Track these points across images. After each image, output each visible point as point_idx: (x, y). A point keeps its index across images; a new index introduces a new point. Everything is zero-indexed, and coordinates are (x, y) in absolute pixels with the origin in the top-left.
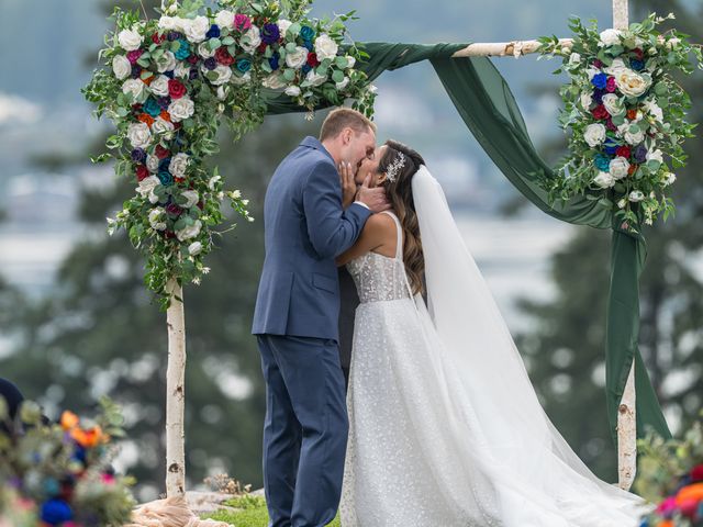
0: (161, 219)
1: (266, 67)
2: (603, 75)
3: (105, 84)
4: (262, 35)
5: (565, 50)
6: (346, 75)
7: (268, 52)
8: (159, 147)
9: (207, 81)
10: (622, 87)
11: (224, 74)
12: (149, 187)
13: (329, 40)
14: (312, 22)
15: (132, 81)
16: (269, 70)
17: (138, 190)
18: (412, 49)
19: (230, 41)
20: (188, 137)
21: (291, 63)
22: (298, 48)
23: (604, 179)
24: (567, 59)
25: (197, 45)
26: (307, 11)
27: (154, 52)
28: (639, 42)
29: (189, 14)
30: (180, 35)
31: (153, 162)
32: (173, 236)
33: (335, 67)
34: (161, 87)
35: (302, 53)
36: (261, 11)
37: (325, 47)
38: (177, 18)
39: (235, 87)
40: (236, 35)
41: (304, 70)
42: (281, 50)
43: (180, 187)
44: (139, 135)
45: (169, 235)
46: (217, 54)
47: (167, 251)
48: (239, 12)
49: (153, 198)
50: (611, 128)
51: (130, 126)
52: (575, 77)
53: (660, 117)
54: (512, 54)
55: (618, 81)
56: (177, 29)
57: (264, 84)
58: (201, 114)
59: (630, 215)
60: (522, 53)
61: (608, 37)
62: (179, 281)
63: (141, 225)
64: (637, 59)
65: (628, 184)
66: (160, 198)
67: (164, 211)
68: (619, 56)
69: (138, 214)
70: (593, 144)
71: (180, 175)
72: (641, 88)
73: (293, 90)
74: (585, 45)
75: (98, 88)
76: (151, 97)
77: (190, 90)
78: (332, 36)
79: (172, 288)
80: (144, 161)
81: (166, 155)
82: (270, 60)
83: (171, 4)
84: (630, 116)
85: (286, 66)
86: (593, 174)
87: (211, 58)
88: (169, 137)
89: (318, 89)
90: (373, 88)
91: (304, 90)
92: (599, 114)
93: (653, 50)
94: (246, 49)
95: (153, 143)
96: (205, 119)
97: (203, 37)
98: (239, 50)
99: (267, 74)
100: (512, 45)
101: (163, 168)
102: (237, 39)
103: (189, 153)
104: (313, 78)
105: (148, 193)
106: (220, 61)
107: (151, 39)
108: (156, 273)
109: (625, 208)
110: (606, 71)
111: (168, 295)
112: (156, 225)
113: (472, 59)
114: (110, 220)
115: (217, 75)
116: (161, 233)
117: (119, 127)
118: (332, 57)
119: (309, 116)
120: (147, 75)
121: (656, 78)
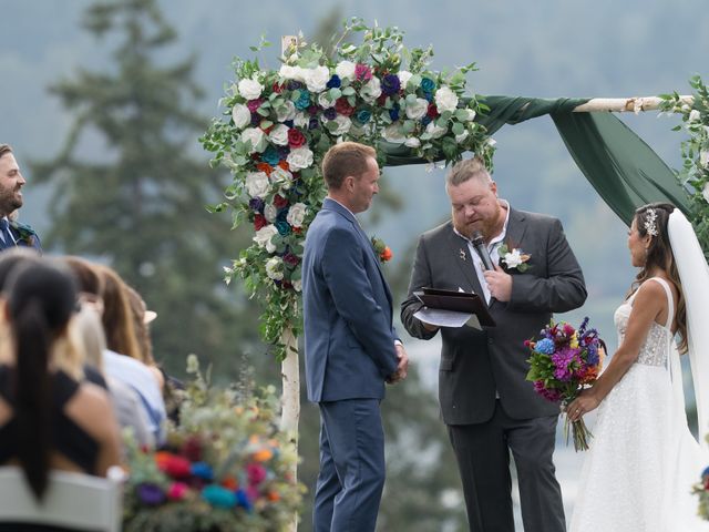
0: (278, 268)
1: (385, 118)
3: (224, 132)
4: (383, 86)
5: (685, 107)
6: (466, 128)
7: (389, 103)
8: (278, 197)
9: (327, 131)
11: (344, 123)
12: (266, 237)
13: (450, 92)
14: (434, 75)
15: (252, 130)
16: (389, 122)
17: (255, 239)
18: (533, 103)
19: (350, 91)
20: (306, 187)
21: (411, 115)
22: (418, 100)
24: (687, 116)
25: (317, 94)
26: (427, 64)
27: (274, 101)
29: (311, 64)
30: (300, 85)
31: (271, 212)
32: (289, 287)
33: (455, 120)
34: (281, 137)
35: (423, 104)
36: (382, 62)
37: (445, 99)
38: (297, 67)
39: (354, 138)
40: (357, 85)
41: (424, 122)
42: (401, 101)
43: (298, 237)
44: (258, 185)
45: (285, 284)
46: (337, 104)
47: (283, 302)
48: (360, 62)
49: (270, 248)
51: (249, 174)
52: (694, 134)
54: (632, 110)
56: (297, 79)
57: (384, 135)
60: (642, 109)
62: (295, 332)
63: (258, 274)
66: (277, 247)
67: (281, 261)
69: (256, 262)
71: (297, 224)
73: (413, 142)
74: (705, 102)
75: (218, 136)
76: (270, 145)
77: (309, 140)
78: (454, 88)
79: (287, 339)
80: (261, 210)
81: (283, 205)
82: (390, 111)
83: (292, 52)
85: (406, 118)
87: (331, 108)
88: (287, 187)
89: (437, 142)
90: (492, 142)
91: (423, 143)
94: (367, 100)
95: (271, 193)
97: (324, 87)
98: (359, 100)
99: (385, 124)
100: (632, 101)
101: (281, 219)
102: (357, 90)
103: (307, 203)
104: (433, 130)
105: (265, 243)
106: (339, 111)
107: (271, 88)
108: (272, 323)
111: (284, 346)
112: (273, 275)
113: (592, 113)
114: (227, 269)
115: (337, 125)
116: (277, 282)
117: (237, 177)
118: (453, 109)
119: (428, 168)
120: (266, 124)
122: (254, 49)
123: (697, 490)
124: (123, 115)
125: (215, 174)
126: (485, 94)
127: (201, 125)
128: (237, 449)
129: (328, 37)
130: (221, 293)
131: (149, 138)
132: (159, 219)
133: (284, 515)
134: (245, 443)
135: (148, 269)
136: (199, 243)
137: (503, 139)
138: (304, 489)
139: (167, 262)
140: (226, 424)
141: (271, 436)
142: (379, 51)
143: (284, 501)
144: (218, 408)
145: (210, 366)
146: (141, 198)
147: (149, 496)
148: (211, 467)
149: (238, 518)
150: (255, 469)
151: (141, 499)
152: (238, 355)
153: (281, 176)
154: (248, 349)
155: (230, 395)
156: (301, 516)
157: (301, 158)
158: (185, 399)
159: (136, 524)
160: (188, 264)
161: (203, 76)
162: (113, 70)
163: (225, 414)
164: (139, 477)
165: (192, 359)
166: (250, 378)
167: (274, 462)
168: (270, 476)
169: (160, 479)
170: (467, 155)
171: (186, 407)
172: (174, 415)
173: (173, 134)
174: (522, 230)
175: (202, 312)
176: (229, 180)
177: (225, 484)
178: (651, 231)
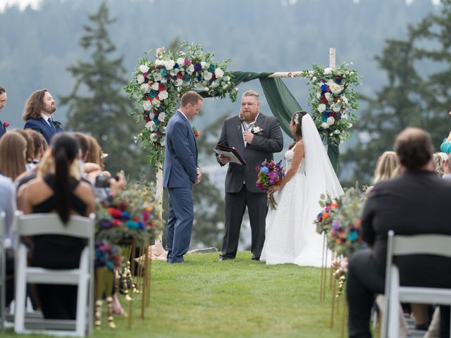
0: (155, 137)
1: (196, 80)
2: (325, 85)
3: (134, 85)
4: (195, 68)
5: (311, 75)
6: (227, 83)
7: (197, 74)
8: (155, 110)
9: (173, 85)
10: (332, 91)
11: (180, 82)
12: (151, 125)
13: (220, 70)
14: (214, 63)
15: (145, 84)
17: (146, 126)
18: (253, 74)
19: (182, 70)
20: (165, 106)
21: (206, 79)
22: (209, 73)
23: (325, 125)
24: (312, 79)
25: (170, 71)
26: (212, 59)
27: (153, 73)
28: (339, 73)
29: (167, 59)
30: (164, 67)
31: (152, 116)
32: (159, 144)
33: (222, 80)
34: (156, 87)
35: (210, 75)
36: (194, 58)
37: (219, 73)
38: (162, 61)
39: (183, 87)
40: (185, 67)
41: (211, 81)
42: (202, 73)
43: (162, 125)
44: (147, 105)
45: (157, 143)
46: (177, 74)
47: (157, 150)
48: (186, 59)
49: (152, 130)
50: (328, 106)
51: (144, 101)
52: (314, 86)
53: (347, 102)
54: (290, 77)
55: (331, 88)
56: (162, 65)
57: (195, 86)
58: (171, 97)
59: (334, 139)
60: (294, 77)
61: (327, 71)
62: (161, 162)
63: (147, 140)
64: (338, 79)
65: (334, 127)
66: (155, 129)
67: (156, 135)
68: (332, 78)
69: (146, 136)
70: (321, 111)
71: (162, 121)
72: (339, 91)
73: (207, 89)
74: (319, 74)
75: (131, 87)
76: (152, 90)
77: (167, 88)
78: (222, 69)
79: (158, 164)
80: (148, 115)
81: (157, 113)
82: (198, 77)
83: (160, 55)
84: (335, 101)
85: (204, 80)
86: (321, 123)
87: (175, 76)
88: (158, 106)
89: (216, 89)
90: (237, 89)
91: (210, 89)
92: (323, 100)
93: (344, 76)
94: (189, 73)
95: (152, 108)
96: (172, 99)
97: (172, 68)
98: (186, 73)
99: (196, 82)
100: (290, 73)
101: (156, 118)
102: (185, 69)
103: (166, 112)
104: (214, 84)
105: (150, 128)
106: (178, 77)
107: (152, 68)
108: (153, 158)
109: (333, 136)
110: (326, 84)
111: (157, 167)
112: (153, 140)
113: (275, 79)
114: (135, 138)
115: (177, 83)
116: (155, 143)
117: (139, 102)
118: (221, 76)
119: (212, 99)
120: (150, 82)
121: (345, 87)
122: (146, 53)
123: (316, 222)
124: (95, 78)
125: (131, 101)
126: (234, 71)
127: (125, 82)
128: (139, 206)
129: (174, 47)
130: (132, 147)
131: (105, 88)
132: (109, 118)
133: (157, 232)
134: (142, 204)
135: (105, 138)
136: (124, 128)
137: (241, 88)
138: (165, 222)
139: (112, 135)
140: (134, 197)
141: (152, 201)
142: (194, 54)
143: (157, 226)
144: (132, 191)
146: (102, 110)
147: (105, 225)
148: (129, 213)
149: (139, 233)
150: (146, 214)
151: (102, 226)
152: (139, 170)
153: (156, 102)
154: (143, 168)
155: (136, 186)
156: (164, 232)
157: (163, 95)
159: (101, 235)
160: (120, 136)
161: (126, 64)
162: (91, 61)
163: (134, 193)
164: (101, 217)
166: (144, 179)
167: (153, 211)
168: (152, 217)
169: (109, 218)
170: (227, 94)
173: (115, 86)
175: (125, 154)
176: (137, 105)
177: (135, 220)
178: (297, 123)
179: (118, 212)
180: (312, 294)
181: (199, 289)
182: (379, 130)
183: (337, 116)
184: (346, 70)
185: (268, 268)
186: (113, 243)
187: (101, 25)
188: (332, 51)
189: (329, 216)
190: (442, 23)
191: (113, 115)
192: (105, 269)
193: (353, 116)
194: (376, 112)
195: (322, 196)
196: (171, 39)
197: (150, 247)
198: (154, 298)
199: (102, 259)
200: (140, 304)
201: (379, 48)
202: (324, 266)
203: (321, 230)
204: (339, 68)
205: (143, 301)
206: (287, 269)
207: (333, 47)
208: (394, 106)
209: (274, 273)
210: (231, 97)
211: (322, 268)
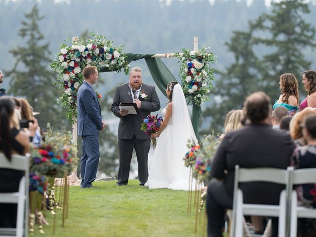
0: (72, 100)
1: (100, 59)
2: (191, 63)
3: (57, 63)
4: (100, 51)
5: (181, 56)
6: (122, 62)
7: (101, 55)
8: (71, 80)
9: (84, 63)
10: (196, 67)
11: (89, 61)
12: (68, 91)
14: (113, 48)
15: (64, 62)
17: (65, 92)
18: (140, 55)
19: (91, 52)
20: (79, 78)
22: (110, 54)
23: (191, 91)
24: (181, 58)
25: (82, 53)
26: (111, 45)
27: (70, 55)
28: (201, 54)
29: (80, 45)
31: (69, 84)
32: (74, 104)
33: (119, 60)
34: (72, 64)
35: (110, 55)
36: (99, 44)
37: (116, 54)
38: (76, 46)
40: (93, 50)
41: (111, 60)
42: (105, 55)
43: (76, 91)
44: (66, 77)
45: (73, 104)
46: (87, 55)
47: (73, 108)
48: (93, 44)
49: (69, 94)
50: (193, 77)
51: (64, 74)
52: (183, 63)
53: (206, 75)
54: (167, 57)
55: (195, 65)
56: (76, 49)
57: (100, 64)
59: (197, 101)
60: (169, 57)
61: (192, 53)
62: (76, 117)
63: (66, 101)
64: (200, 59)
65: (197, 92)
66: (71, 94)
67: (72, 98)
68: (195, 58)
69: (65, 98)
70: (188, 81)
71: (77, 88)
72: (201, 67)
73: (108, 66)
74: (186, 55)
75: (55, 64)
76: (69, 67)
77: (80, 65)
78: (118, 51)
79: (74, 118)
80: (67, 84)
81: (73, 83)
82: (102, 57)
83: (75, 42)
84: (198, 74)
85: (106, 59)
86: (188, 90)
87: (86, 57)
88: (74, 78)
89: (114, 66)
90: (129, 66)
91: (110, 66)
92: (189, 73)
93: (204, 57)
94: (95, 54)
97: (84, 51)
98: (93, 54)
99: (100, 61)
100: (167, 55)
101: (72, 86)
102: (93, 51)
103: (79, 82)
104: (113, 62)
106: (88, 57)
107: (69, 51)
108: (70, 114)
109: (196, 99)
110: (192, 62)
111: (73, 120)
112: (70, 101)
113: (156, 58)
114: (58, 100)
115: (87, 61)
116: (71, 103)
117: (60, 75)
118: (118, 57)
119: (112, 73)
120: (68, 61)
121: (205, 64)
122: (65, 41)
123: (184, 159)
124: (29, 58)
125: (54, 74)
126: (127, 53)
127: (50, 61)
128: (60, 148)
129: (85, 36)
130: (56, 106)
131: (36, 65)
132: (39, 86)
133: (73, 166)
134: (63, 146)
135: (36, 100)
136: (50, 93)
137: (132, 65)
138: (79, 159)
139: (41, 98)
140: (57, 142)
141: (70, 145)
142: (98, 41)
143: (73, 162)
144: (55, 137)
145: (53, 126)
146: (34, 81)
147: (37, 161)
148: (54, 153)
149: (61, 167)
150: (65, 154)
151: (35, 162)
152: (61, 123)
153: (72, 75)
154: (63, 121)
155: (59, 133)
156: (78, 166)
157: (77, 70)
158: (46, 135)
159: (33, 168)
160: (47, 99)
161: (51, 48)
162: (27, 46)
163: (57, 139)
164: (34, 156)
165: (48, 124)
166: (64, 129)
167: (70, 152)
168: (70, 155)
169: (40, 156)
170: (122, 69)
171: (47, 137)
172: (44, 139)
173: (43, 64)
174: (145, 89)
175: (50, 111)
176: (58, 76)
177: (57, 157)
178: (171, 90)
179: (46, 152)
180: (182, 209)
181: (103, 206)
182: (228, 94)
183: (199, 84)
184: (205, 52)
185: (151, 191)
186: (42, 174)
187: (34, 21)
188: (196, 39)
189: (194, 155)
190: (272, 19)
191: (42, 84)
192: (37, 192)
193: (210, 84)
194: (226, 82)
195: (189, 141)
196: (83, 30)
197: (68, 177)
198: (71, 212)
199: (34, 186)
200: (61, 217)
201: (228, 37)
202: (190, 190)
203: (188, 164)
204: (201, 51)
205: (63, 215)
206: (164, 192)
207: (196, 36)
208: (238, 77)
209: (155, 194)
210: (125, 71)
211: (189, 191)
